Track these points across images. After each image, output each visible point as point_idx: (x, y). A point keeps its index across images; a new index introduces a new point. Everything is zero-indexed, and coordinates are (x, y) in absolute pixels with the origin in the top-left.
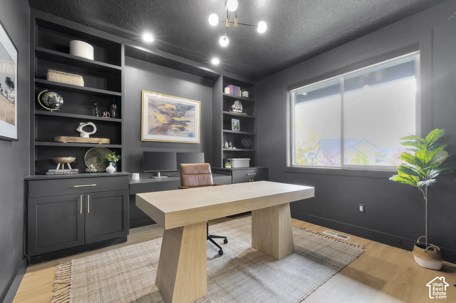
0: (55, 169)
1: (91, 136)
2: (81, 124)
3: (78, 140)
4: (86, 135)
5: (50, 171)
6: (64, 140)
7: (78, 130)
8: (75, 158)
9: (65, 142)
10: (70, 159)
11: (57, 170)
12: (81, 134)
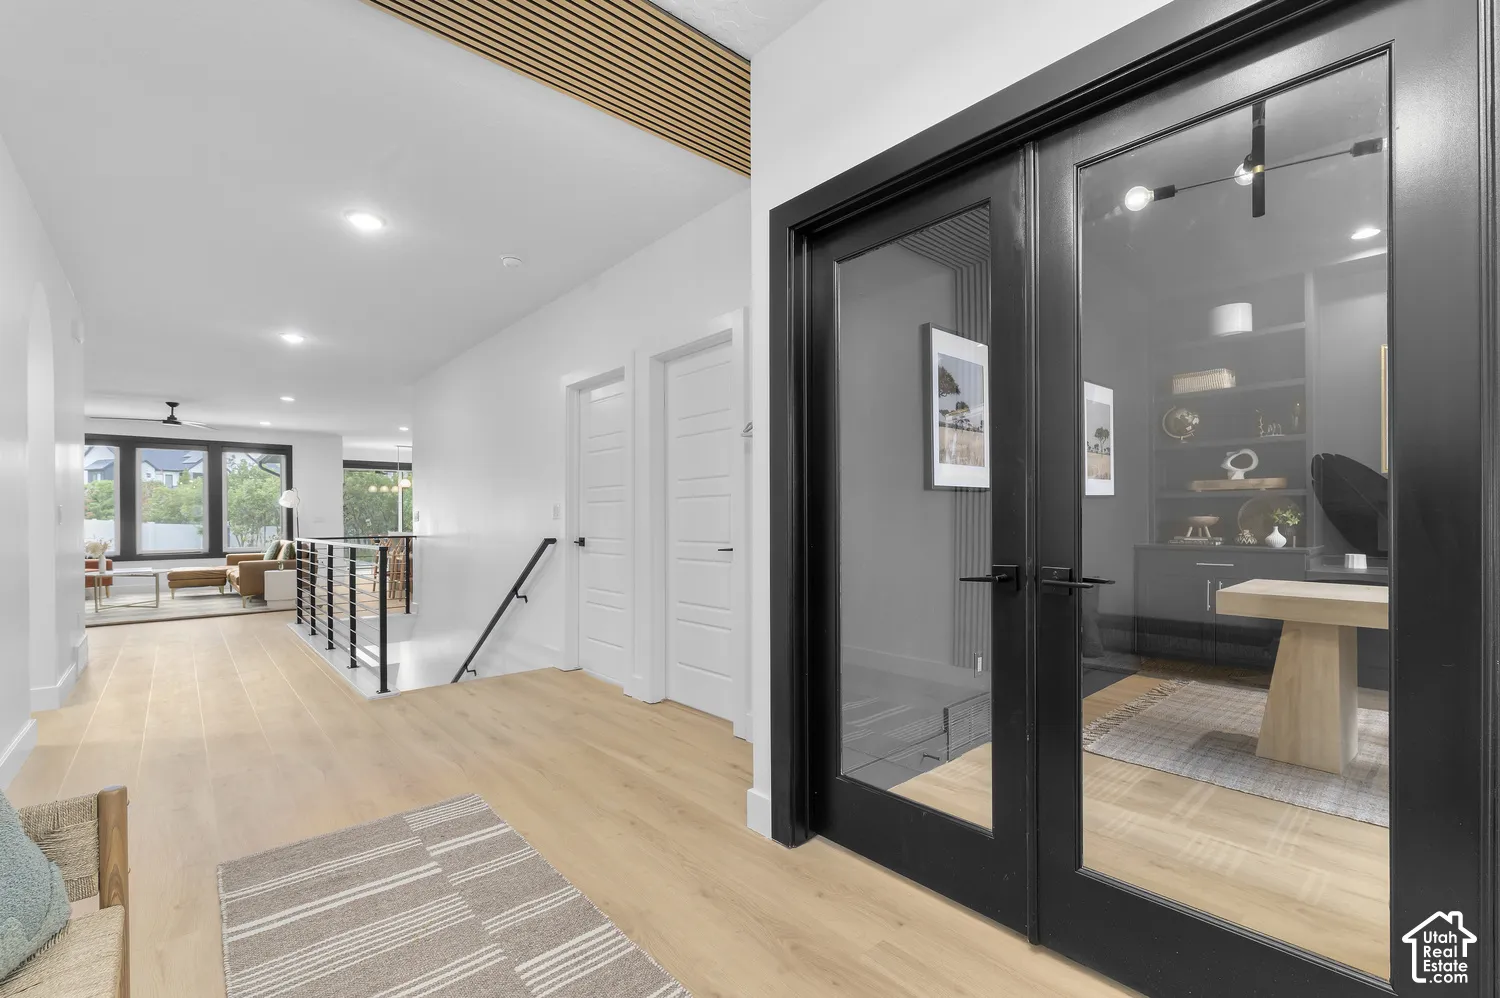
0: (1185, 536)
1: (1247, 475)
2: (1228, 454)
3: (1223, 485)
4: (1238, 474)
5: (1176, 538)
6: (1198, 486)
7: (1223, 466)
8: (1217, 518)
9: (1199, 490)
10: (1210, 519)
11: (1188, 537)
12: (1229, 474)
